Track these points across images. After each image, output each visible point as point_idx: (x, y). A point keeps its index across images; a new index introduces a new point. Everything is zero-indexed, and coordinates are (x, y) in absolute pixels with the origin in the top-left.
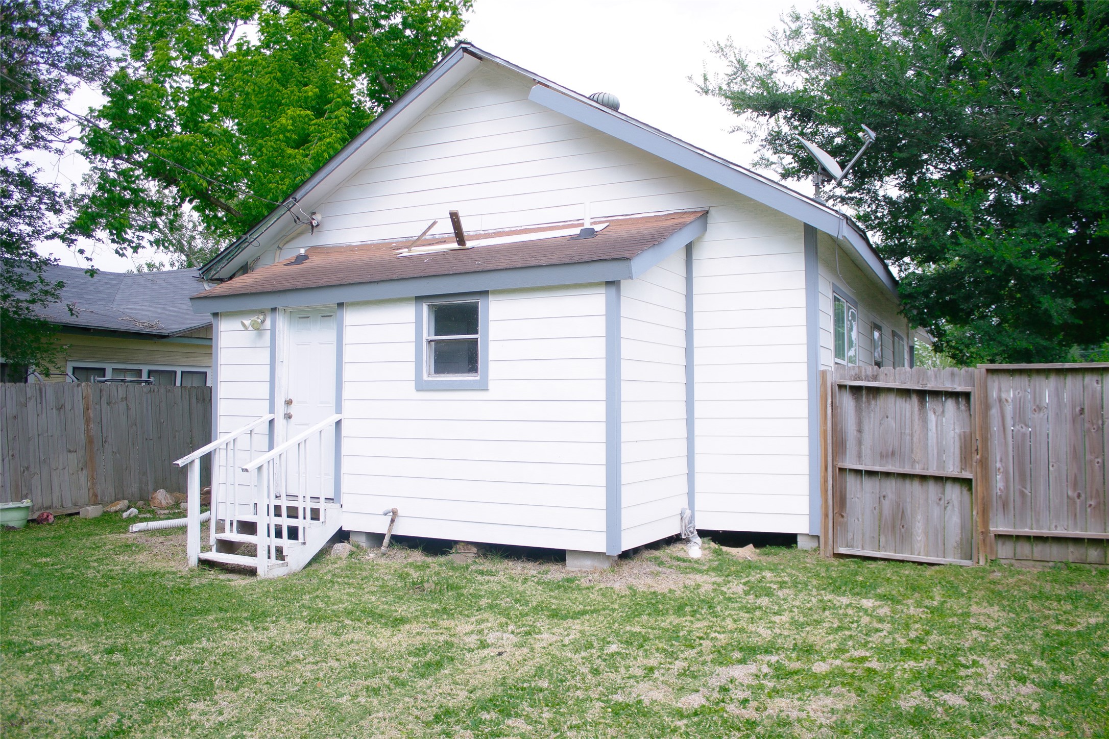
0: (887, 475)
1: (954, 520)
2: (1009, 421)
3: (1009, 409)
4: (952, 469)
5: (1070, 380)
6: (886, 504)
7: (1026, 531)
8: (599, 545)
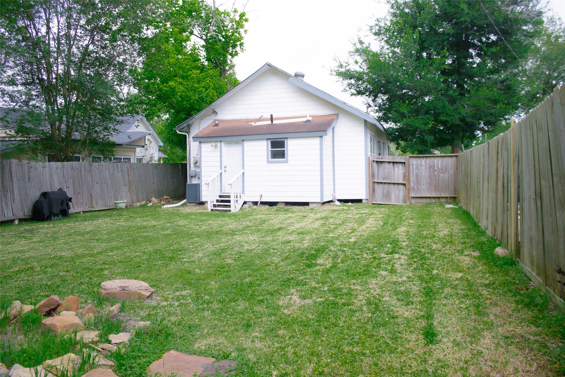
0: (385, 183)
1: (401, 194)
2: (414, 169)
3: (414, 166)
4: (401, 181)
5: (428, 159)
6: (385, 190)
7: (418, 196)
8: (319, 200)
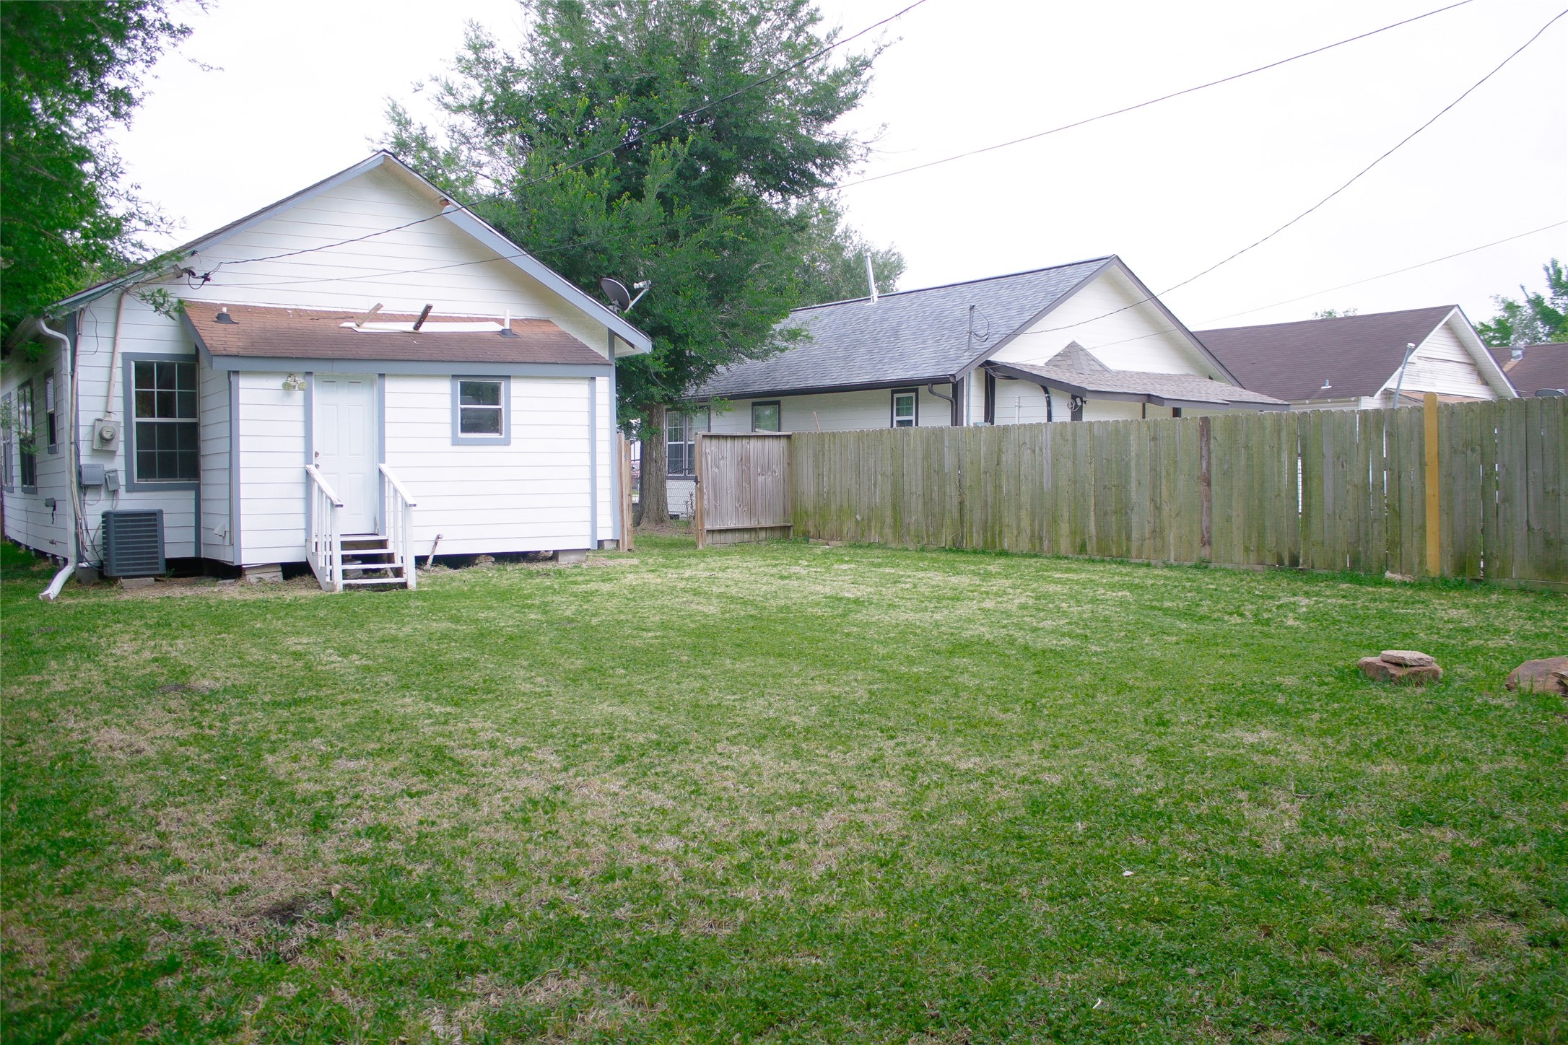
2: (709, 466)
3: (709, 459)
5: (736, 442)
7: (718, 527)
8: (586, 544)
